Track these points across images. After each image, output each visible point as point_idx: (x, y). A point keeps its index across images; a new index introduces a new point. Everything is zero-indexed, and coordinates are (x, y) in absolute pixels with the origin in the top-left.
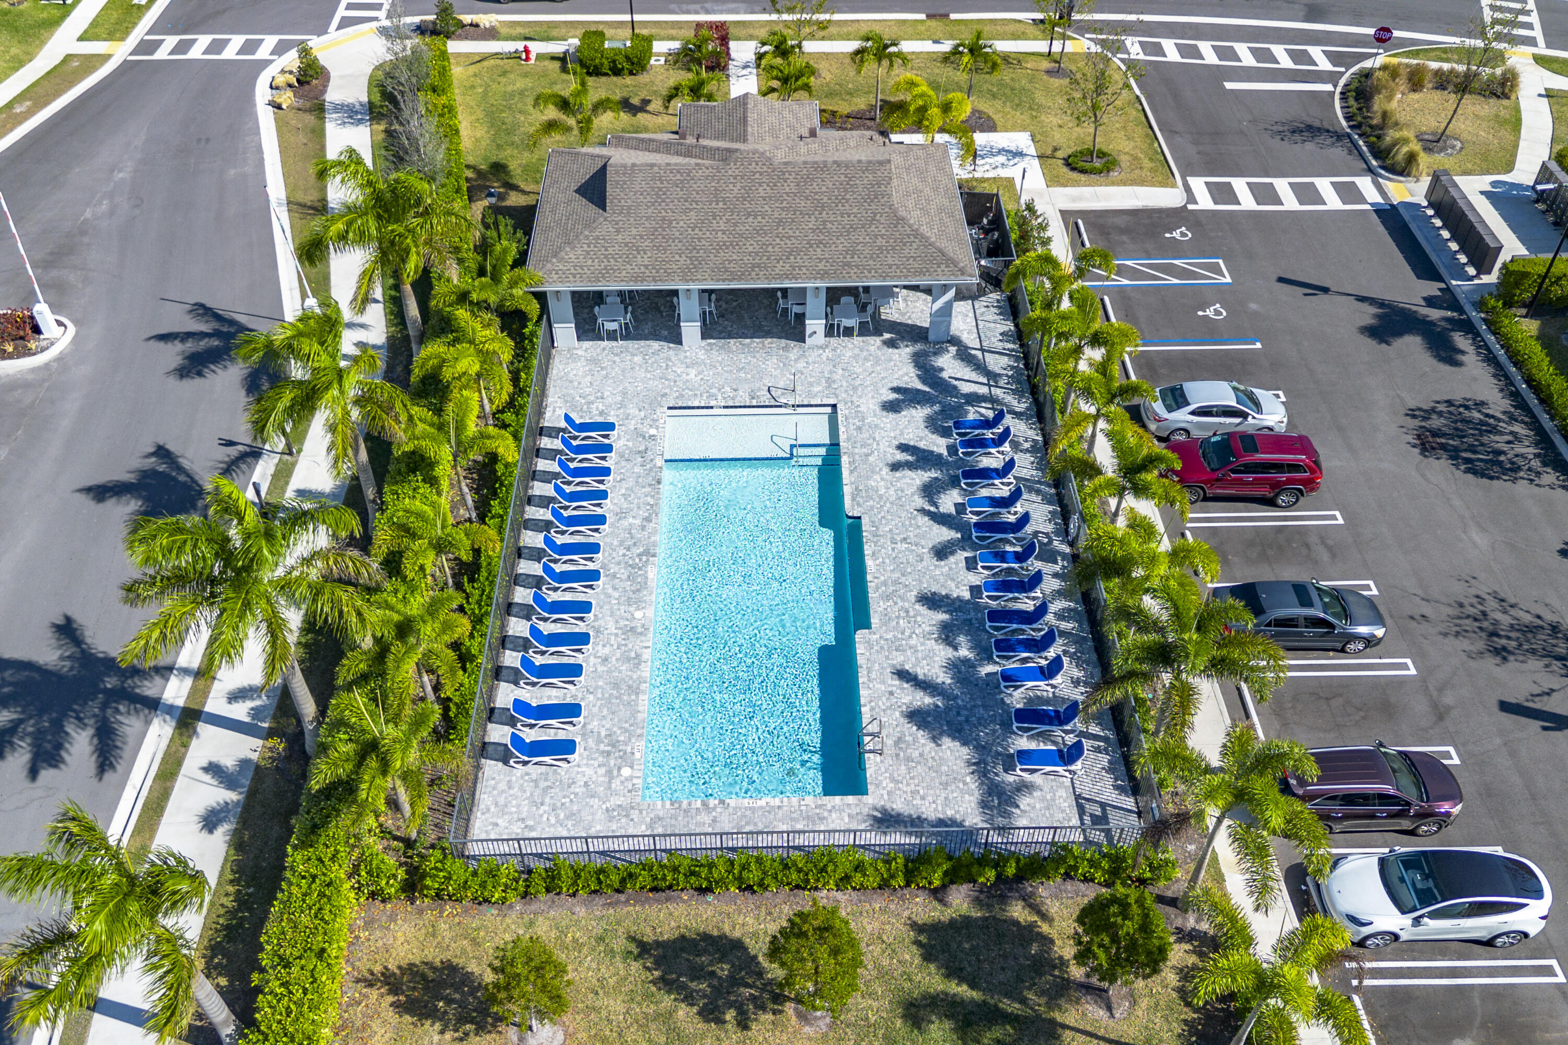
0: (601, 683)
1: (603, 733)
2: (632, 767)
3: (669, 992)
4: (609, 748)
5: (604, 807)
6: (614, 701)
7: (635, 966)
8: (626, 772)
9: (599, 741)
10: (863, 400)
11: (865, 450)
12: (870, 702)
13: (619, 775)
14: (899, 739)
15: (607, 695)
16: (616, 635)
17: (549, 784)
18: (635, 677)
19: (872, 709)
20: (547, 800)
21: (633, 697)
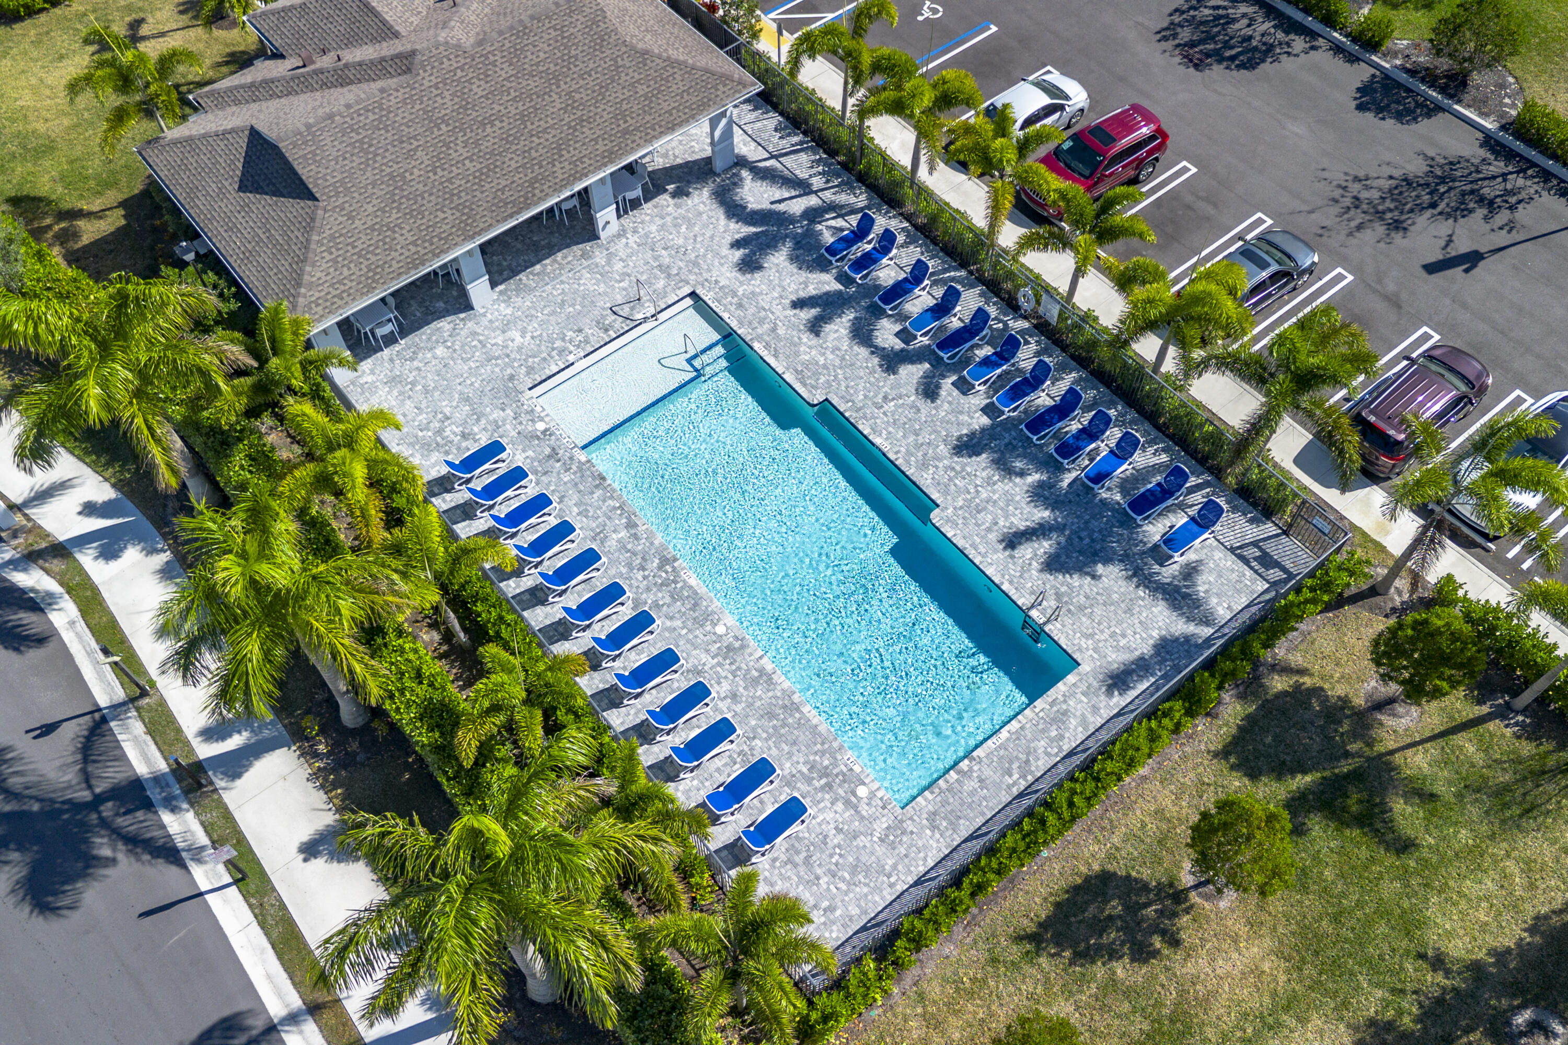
0: (753, 723)
1: (805, 770)
2: (864, 784)
3: (1093, 962)
4: (823, 781)
5: (875, 839)
6: (783, 731)
7: (1043, 961)
8: (862, 791)
9: (809, 781)
10: (715, 273)
11: (766, 326)
12: (1003, 576)
13: (859, 799)
15: (771, 730)
16: (719, 664)
18: (779, 694)
19: (1011, 582)
20: (819, 871)
21: (797, 715)
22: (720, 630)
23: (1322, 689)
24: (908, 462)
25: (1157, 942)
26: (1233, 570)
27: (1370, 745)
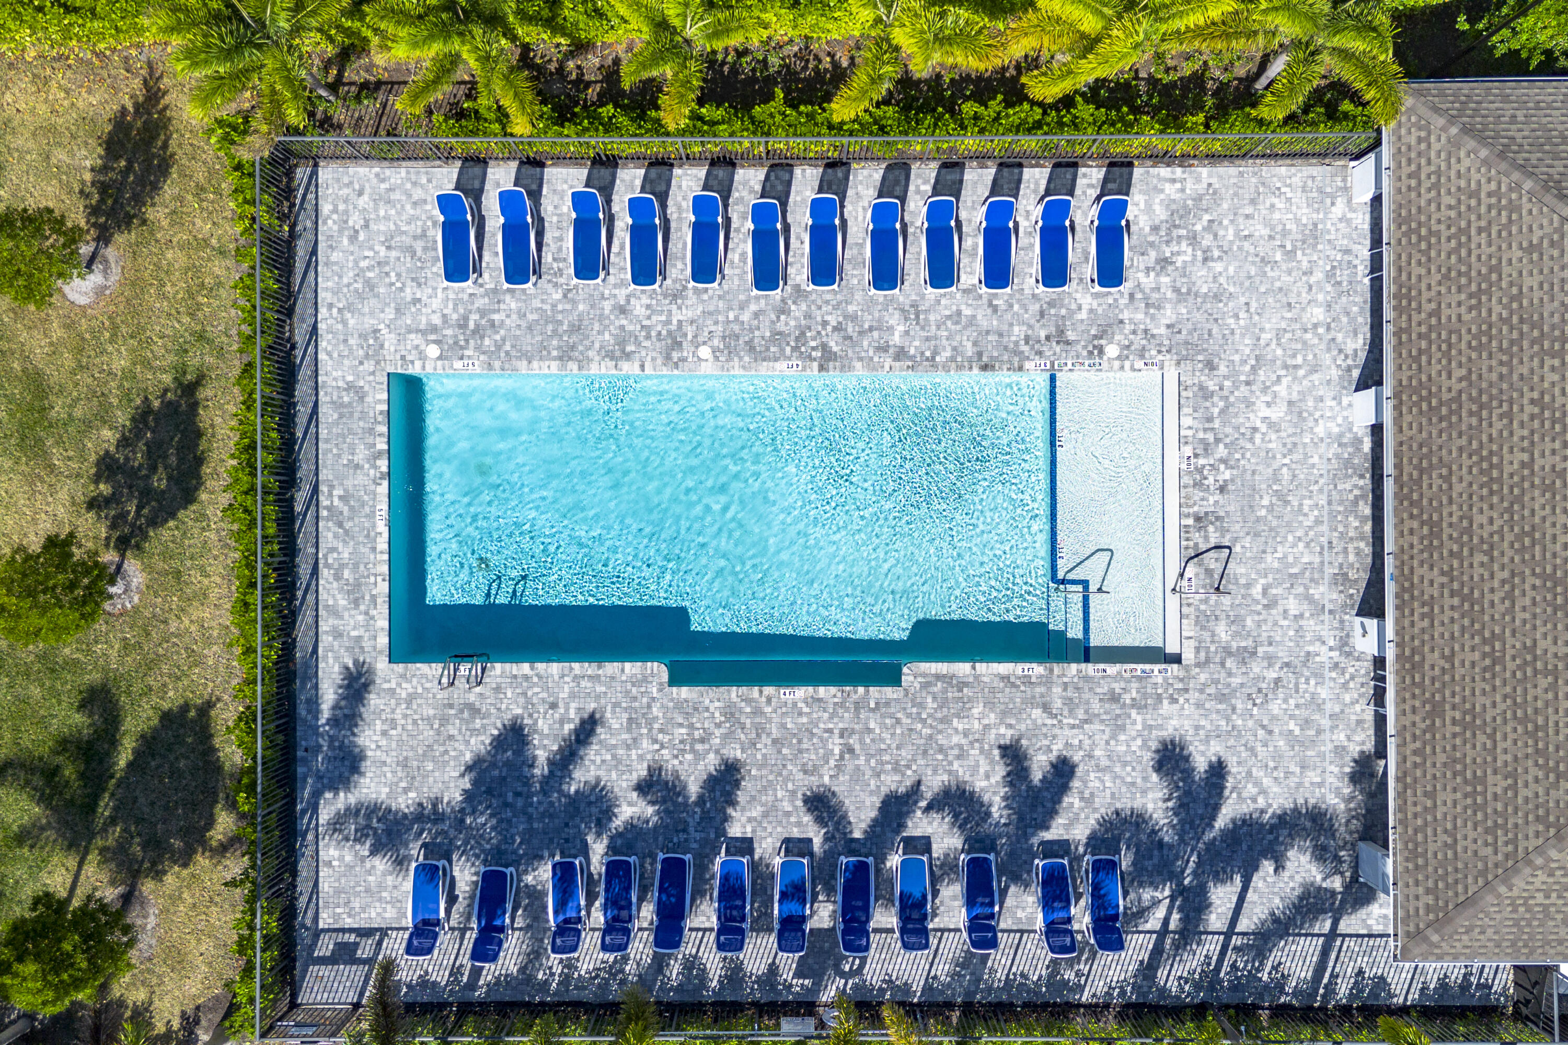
0: (581, 307)
1: (496, 317)
2: (440, 358)
3: (133, 419)
4: (472, 325)
5: (382, 326)
6: (550, 327)
7: (167, 379)
8: (433, 351)
9: (483, 313)
12: (539, 677)
13: (428, 342)
14: (478, 711)
15: (560, 317)
16: (668, 322)
17: (419, 253)
18: (591, 353)
19: (526, 678)
20: (394, 254)
21: (555, 353)
22: (705, 352)
23: (185, 865)
24: (748, 701)
25: (105, 488)
26: (363, 910)
27: (103, 851)
